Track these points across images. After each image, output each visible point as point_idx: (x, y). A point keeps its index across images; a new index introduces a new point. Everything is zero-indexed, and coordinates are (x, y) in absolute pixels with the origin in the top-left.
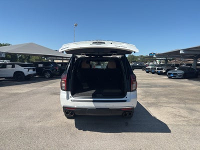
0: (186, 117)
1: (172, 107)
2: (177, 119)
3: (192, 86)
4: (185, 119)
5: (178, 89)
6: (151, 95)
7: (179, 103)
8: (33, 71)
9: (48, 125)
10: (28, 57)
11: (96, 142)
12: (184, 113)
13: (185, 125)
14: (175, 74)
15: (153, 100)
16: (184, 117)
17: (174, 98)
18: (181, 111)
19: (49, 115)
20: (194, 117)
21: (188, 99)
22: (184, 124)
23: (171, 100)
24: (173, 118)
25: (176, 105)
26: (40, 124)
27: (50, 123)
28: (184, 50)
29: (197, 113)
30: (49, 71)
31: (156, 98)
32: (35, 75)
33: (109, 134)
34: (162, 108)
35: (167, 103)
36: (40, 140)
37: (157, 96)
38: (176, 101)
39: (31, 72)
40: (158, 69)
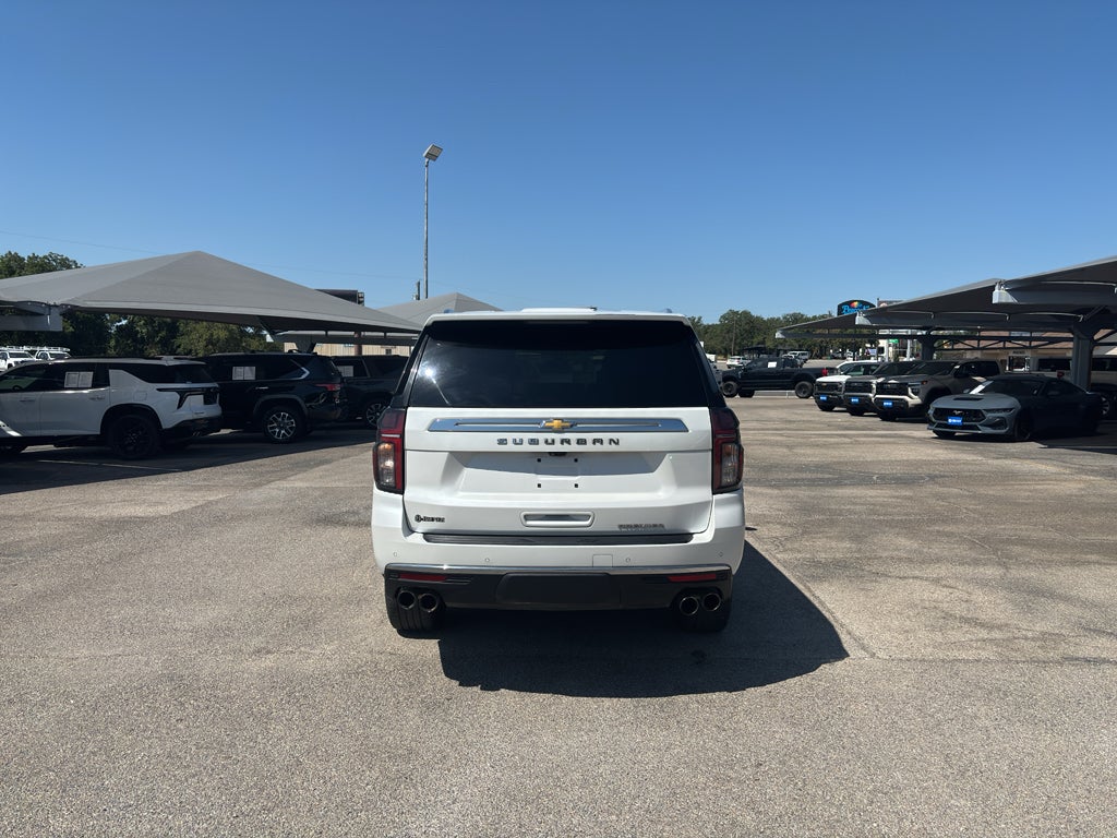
0: (999, 628)
1: (937, 581)
2: (955, 635)
3: (1057, 478)
4: (996, 634)
5: (982, 490)
6: (832, 523)
7: (976, 562)
8: (207, 402)
9: (310, 666)
10: (166, 326)
11: (548, 738)
12: (991, 604)
13: (987, 662)
14: (971, 416)
15: (841, 548)
16: (991, 627)
17: (950, 535)
18: (980, 596)
19: (308, 623)
20: (1039, 627)
21: (1022, 542)
22: (984, 655)
23: (936, 549)
24: (933, 629)
25: (960, 569)
26: (268, 661)
27: (319, 657)
28: (1016, 287)
29: (1062, 606)
30: (292, 406)
31: (856, 538)
32: (213, 423)
33: (607, 702)
34: (883, 587)
35: (910, 560)
36: (277, 729)
37: (864, 527)
38: (962, 550)
39: (196, 408)
40: (881, 388)
